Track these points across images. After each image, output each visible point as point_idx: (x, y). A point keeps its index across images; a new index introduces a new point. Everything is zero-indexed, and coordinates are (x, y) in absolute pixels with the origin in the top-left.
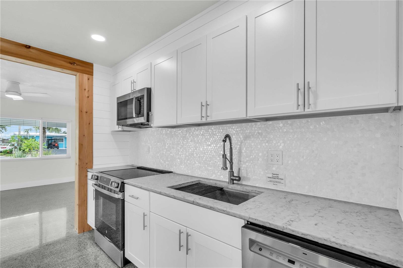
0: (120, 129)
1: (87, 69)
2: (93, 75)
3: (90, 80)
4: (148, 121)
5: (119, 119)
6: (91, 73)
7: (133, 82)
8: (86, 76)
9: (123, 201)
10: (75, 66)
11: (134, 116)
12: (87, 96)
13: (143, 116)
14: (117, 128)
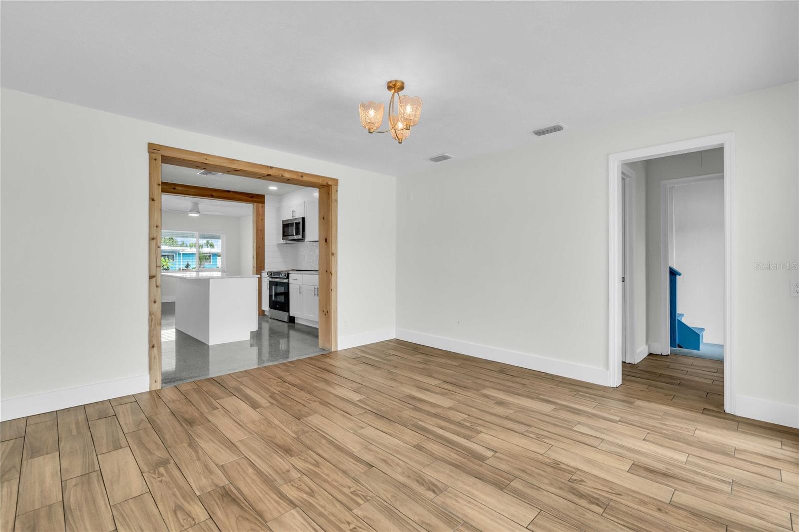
0: (284, 242)
1: (261, 200)
2: (264, 203)
3: (263, 207)
4: (303, 237)
5: (284, 235)
6: (263, 202)
7: (293, 211)
8: (260, 205)
9: (288, 284)
10: (254, 199)
11: (294, 234)
12: (261, 218)
13: (300, 234)
14: (282, 241)
